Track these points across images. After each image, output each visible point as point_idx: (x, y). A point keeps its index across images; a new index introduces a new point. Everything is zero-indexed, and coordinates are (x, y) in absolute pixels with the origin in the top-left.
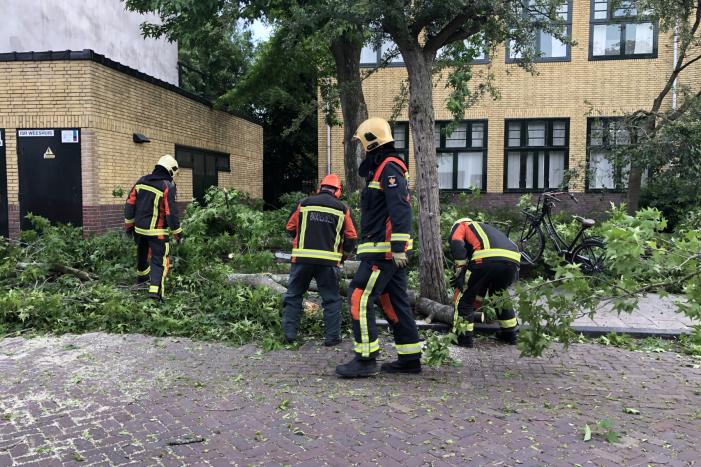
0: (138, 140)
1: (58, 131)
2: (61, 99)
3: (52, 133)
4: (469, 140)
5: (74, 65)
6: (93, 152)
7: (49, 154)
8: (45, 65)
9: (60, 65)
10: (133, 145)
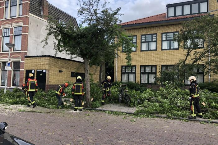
0: (60, 71)
1: (43, 70)
2: (44, 64)
3: (42, 71)
4: (152, 70)
5: (46, 58)
6: (48, 74)
7: (41, 74)
8: (42, 58)
9: (44, 58)
10: (59, 73)
